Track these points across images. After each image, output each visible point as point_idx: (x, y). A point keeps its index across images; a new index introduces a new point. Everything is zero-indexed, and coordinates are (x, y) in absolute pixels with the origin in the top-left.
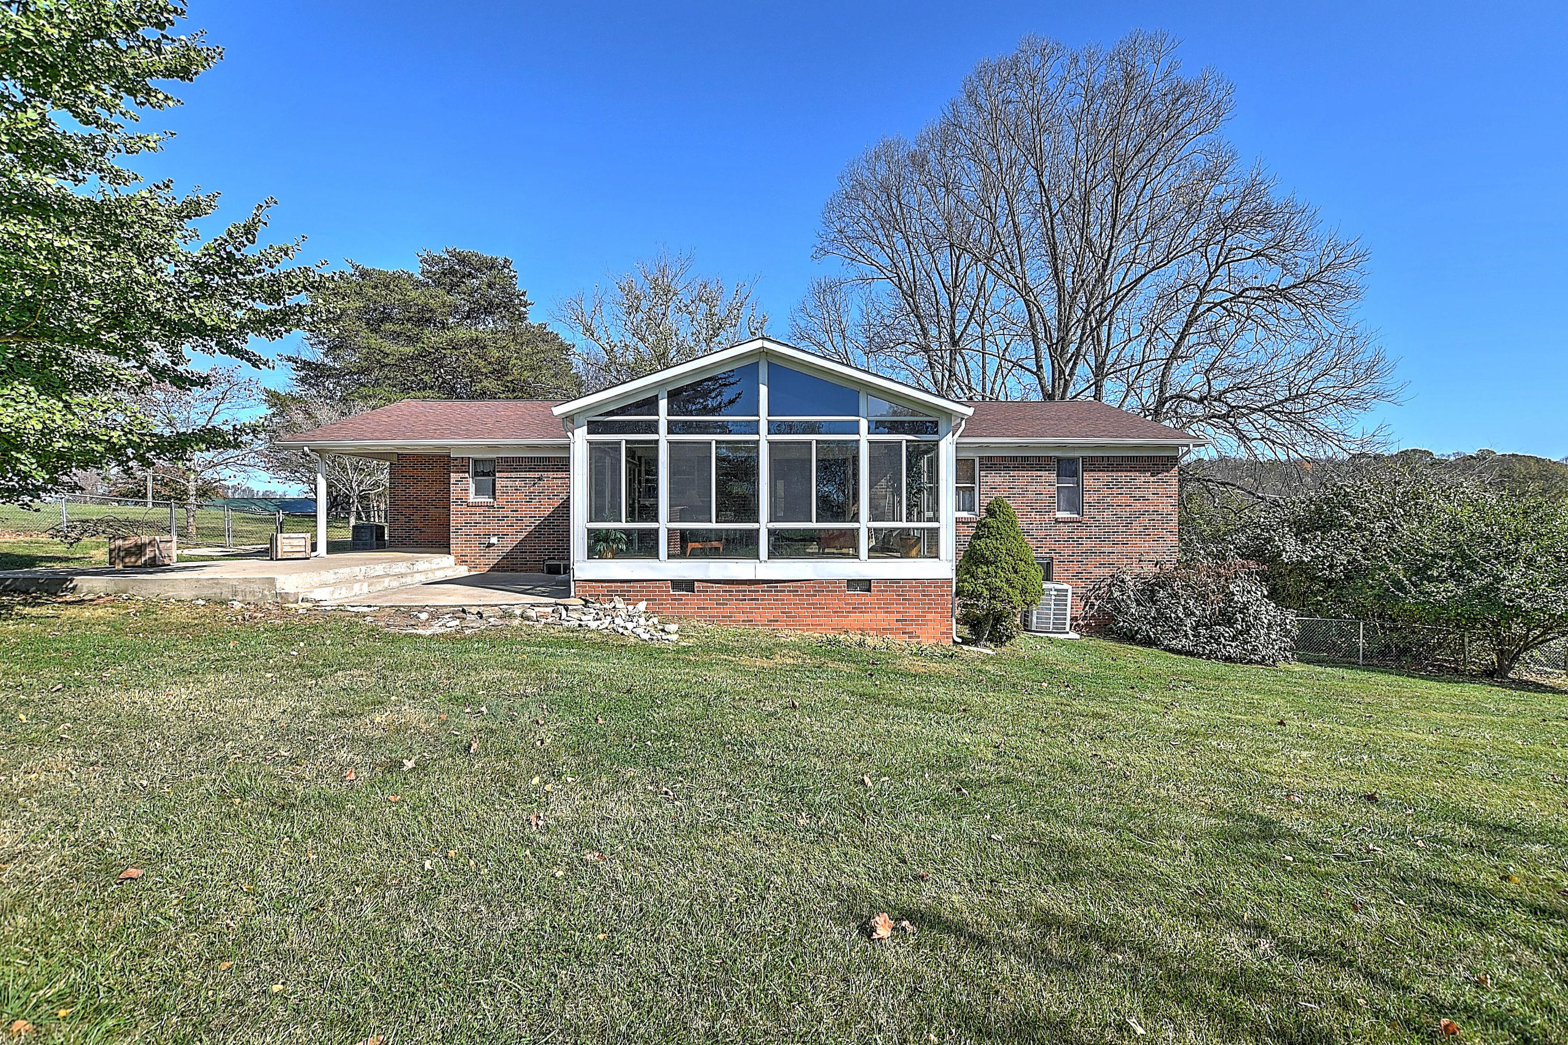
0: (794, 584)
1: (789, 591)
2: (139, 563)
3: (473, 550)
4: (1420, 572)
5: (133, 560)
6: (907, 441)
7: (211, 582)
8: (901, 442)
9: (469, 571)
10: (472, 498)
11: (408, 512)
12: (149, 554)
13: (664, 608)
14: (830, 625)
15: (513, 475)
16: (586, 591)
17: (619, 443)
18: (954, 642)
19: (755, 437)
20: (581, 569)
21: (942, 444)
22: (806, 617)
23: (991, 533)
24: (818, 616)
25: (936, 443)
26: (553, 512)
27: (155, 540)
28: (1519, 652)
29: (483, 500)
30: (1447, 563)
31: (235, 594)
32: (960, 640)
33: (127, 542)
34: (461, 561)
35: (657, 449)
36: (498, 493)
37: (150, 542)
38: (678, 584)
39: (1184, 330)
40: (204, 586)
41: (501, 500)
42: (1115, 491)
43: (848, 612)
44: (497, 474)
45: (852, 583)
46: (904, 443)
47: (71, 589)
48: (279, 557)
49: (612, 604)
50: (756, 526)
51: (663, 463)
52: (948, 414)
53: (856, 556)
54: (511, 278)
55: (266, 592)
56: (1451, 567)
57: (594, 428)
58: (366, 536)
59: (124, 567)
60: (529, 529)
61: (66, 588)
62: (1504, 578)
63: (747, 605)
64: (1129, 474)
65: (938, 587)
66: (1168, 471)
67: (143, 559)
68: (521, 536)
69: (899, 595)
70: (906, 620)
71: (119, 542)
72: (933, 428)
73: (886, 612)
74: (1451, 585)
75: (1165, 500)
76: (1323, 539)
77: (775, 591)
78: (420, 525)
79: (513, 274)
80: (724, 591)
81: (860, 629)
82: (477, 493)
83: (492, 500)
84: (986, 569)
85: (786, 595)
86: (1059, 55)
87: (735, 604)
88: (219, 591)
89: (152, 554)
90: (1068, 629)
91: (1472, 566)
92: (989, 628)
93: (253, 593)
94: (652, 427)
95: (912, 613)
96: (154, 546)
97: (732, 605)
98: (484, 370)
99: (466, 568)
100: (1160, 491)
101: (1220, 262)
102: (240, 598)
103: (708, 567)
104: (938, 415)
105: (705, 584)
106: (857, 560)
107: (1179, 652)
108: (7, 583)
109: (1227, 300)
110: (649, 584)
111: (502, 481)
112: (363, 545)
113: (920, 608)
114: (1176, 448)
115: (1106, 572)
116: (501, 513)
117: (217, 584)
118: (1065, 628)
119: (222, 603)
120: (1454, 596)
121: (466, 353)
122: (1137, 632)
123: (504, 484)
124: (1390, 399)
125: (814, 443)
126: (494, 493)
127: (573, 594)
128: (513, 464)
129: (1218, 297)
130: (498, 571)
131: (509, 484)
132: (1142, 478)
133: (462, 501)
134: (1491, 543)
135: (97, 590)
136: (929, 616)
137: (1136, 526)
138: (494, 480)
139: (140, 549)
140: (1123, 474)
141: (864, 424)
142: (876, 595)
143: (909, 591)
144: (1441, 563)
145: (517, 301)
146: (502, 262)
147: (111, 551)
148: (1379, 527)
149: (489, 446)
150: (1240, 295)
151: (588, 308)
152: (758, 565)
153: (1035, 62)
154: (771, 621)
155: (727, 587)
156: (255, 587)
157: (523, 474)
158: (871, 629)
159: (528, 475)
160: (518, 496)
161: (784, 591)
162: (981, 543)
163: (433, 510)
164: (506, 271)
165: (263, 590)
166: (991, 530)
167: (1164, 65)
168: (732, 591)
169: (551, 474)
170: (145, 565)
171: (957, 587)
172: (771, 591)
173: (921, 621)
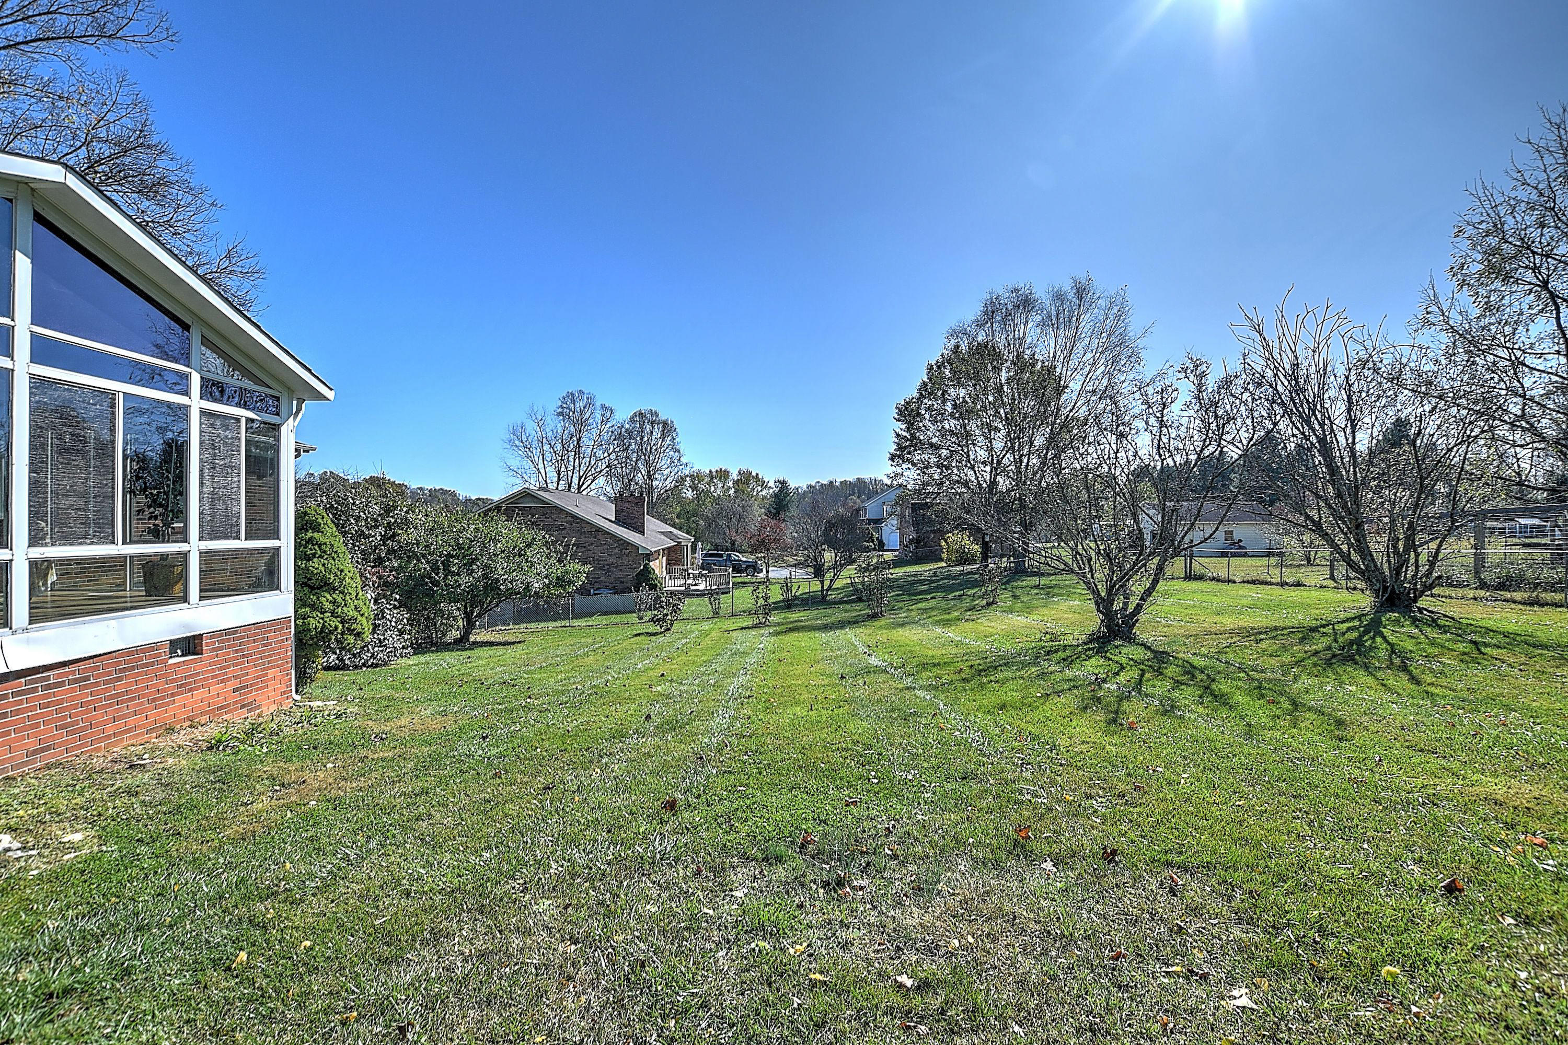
1: (71, 682)
6: (247, 419)
8: (240, 420)
14: (141, 727)
18: (294, 701)
23: (325, 552)
25: (276, 428)
32: (300, 697)
43: (173, 695)
45: (177, 646)
46: (243, 422)
52: (291, 390)
53: (185, 599)
65: (277, 631)
69: (237, 651)
70: (245, 687)
72: (275, 403)
73: (221, 682)
77: (45, 688)
81: (189, 719)
85: (66, 692)
95: (251, 674)
104: (280, 389)
106: (186, 604)
113: (259, 664)
125: (120, 397)
136: (271, 673)
141: (195, 382)
142: (209, 657)
143: (247, 642)
152: (8, 639)
154: (35, 752)
158: (202, 714)
161: (62, 684)
171: (296, 625)
172: (35, 690)
173: (262, 681)
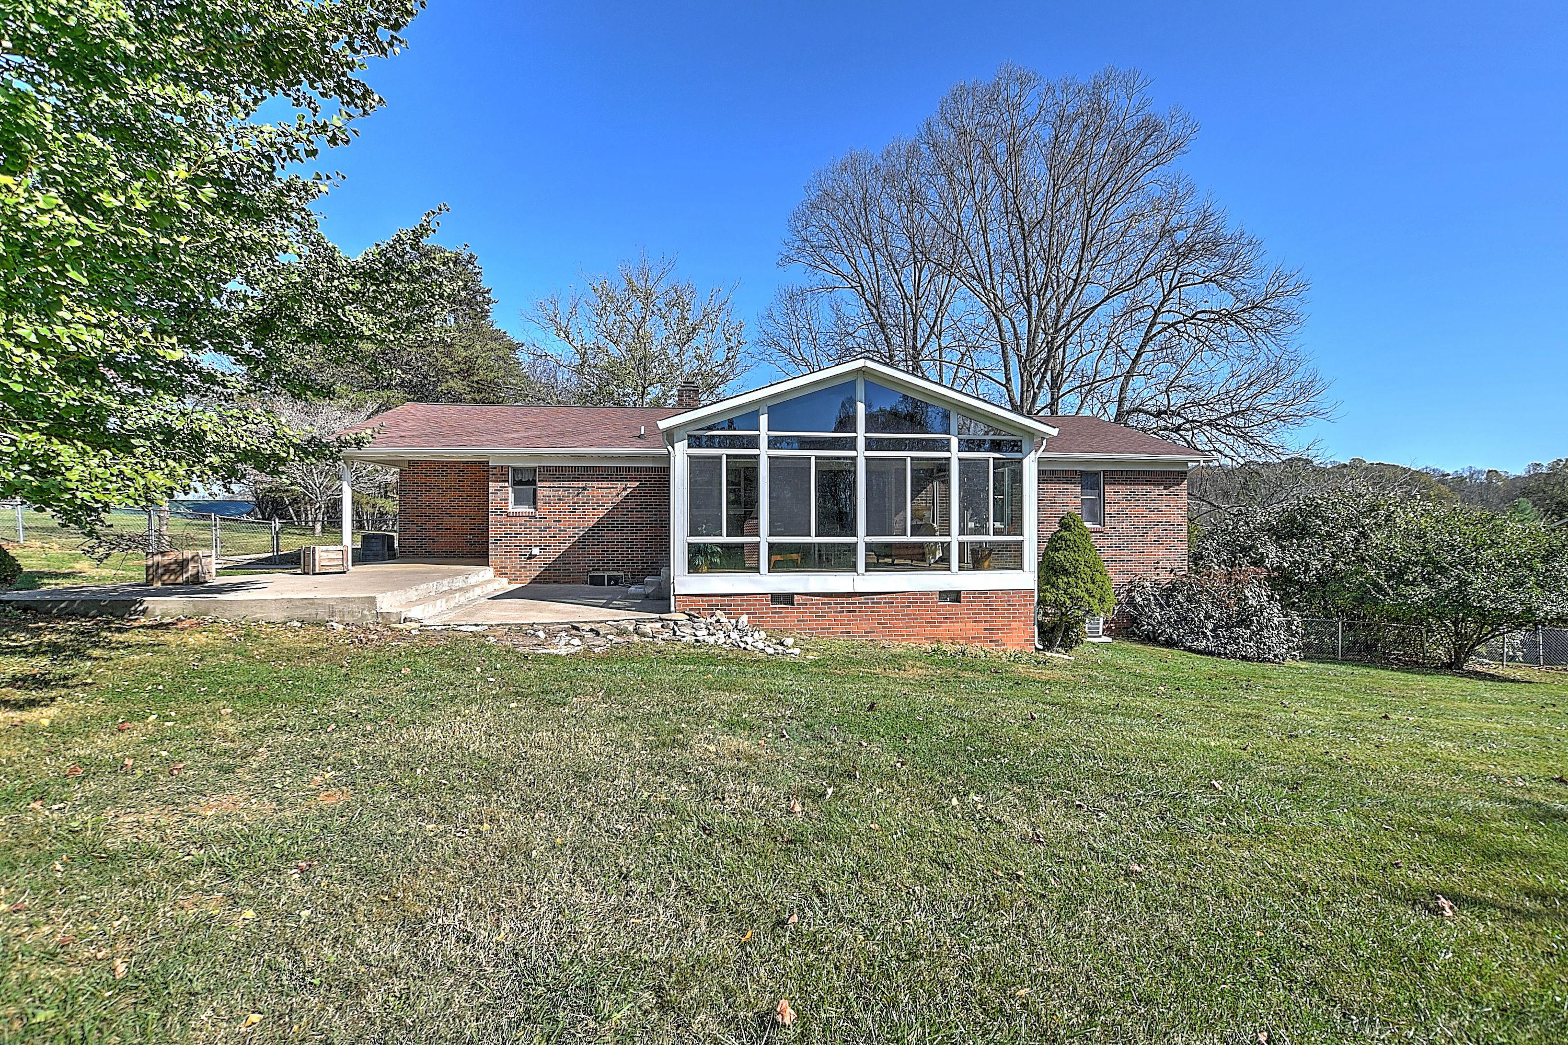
0: (890, 596)
1: (885, 603)
2: (180, 580)
3: (514, 561)
4: (1397, 576)
5: (173, 577)
6: (994, 459)
7: (304, 602)
8: (988, 460)
9: (509, 583)
10: (512, 509)
11: (419, 521)
12: (191, 570)
13: (765, 622)
14: (923, 635)
15: (556, 484)
16: (687, 606)
17: (720, 457)
18: (1036, 648)
19: (853, 453)
20: (682, 584)
21: (1026, 462)
22: (900, 627)
23: (1069, 546)
24: (912, 627)
25: (1020, 461)
26: (598, 523)
27: (198, 555)
28: (1473, 646)
29: (524, 510)
30: (1419, 569)
31: (332, 614)
32: (1041, 647)
33: (166, 558)
34: (501, 573)
35: (758, 463)
36: (540, 503)
37: (193, 558)
38: (776, 598)
39: (1141, 347)
40: (297, 607)
41: (543, 510)
42: (1133, 503)
43: (940, 622)
44: (539, 484)
45: (943, 594)
46: (991, 461)
47: (141, 611)
48: (317, 571)
49: (714, 619)
50: (853, 539)
51: (764, 478)
52: (1031, 433)
54: (476, 274)
55: (366, 612)
56: (1422, 572)
57: (695, 441)
58: (377, 547)
59: (163, 584)
60: (572, 540)
61: (135, 611)
62: (1471, 583)
63: (844, 617)
64: (1145, 487)
65: (1022, 597)
66: (1178, 485)
67: (185, 576)
68: (564, 547)
69: (986, 605)
70: (992, 629)
71: (158, 558)
72: (1016, 446)
73: (975, 622)
74: (1425, 588)
75: (1176, 511)
76: (1299, 546)
77: (872, 603)
78: (433, 534)
79: (477, 270)
80: (823, 604)
81: (951, 638)
82: (517, 502)
83: (533, 510)
84: (1066, 580)
85: (882, 607)
86: (1036, 83)
87: (833, 616)
88: (313, 612)
89: (195, 571)
90: (1101, 634)
91: (1442, 571)
92: (1061, 635)
93: (351, 613)
94: (753, 442)
95: (999, 622)
96: (196, 562)
97: (831, 617)
98: (451, 370)
99: (505, 580)
100: (1172, 504)
101: (1173, 285)
102: (338, 619)
103: (808, 580)
104: (1021, 434)
105: (804, 597)
106: (949, 572)
107: (1200, 652)
108: (62, 605)
109: (1180, 322)
110: (750, 598)
111: (544, 490)
112: (374, 555)
113: (1005, 617)
114: (1185, 463)
115: (1125, 578)
116: (543, 524)
117: (312, 604)
118: (1098, 632)
119: (318, 624)
120: (1428, 598)
121: (432, 351)
122: (1160, 635)
123: (546, 493)
124: (1324, 416)
125: (909, 460)
126: (535, 503)
127: (673, 609)
128: (556, 474)
129: (1170, 318)
130: (540, 583)
131: (552, 493)
132: (1156, 491)
133: (502, 512)
134: (1455, 550)
135: (173, 612)
136: (1014, 625)
137: (1151, 537)
138: (535, 490)
139: (182, 565)
140: (1140, 487)
141: (954, 442)
142: (966, 606)
143: (995, 601)
144: (1414, 569)
145: (479, 299)
146: (467, 258)
147: (148, 568)
148: (1349, 536)
149: (531, 455)
150: (1193, 317)
151: (564, 309)
152: (856, 578)
153: (1014, 89)
154: (868, 632)
155: (826, 600)
156: (354, 606)
157: (566, 484)
158: (961, 638)
159: (572, 484)
160: (563, 506)
161: (880, 603)
162: (1060, 556)
163: (447, 519)
164: (470, 267)
165: (363, 610)
166: (1068, 543)
167: (1135, 101)
168: (830, 604)
169: (595, 484)
170: (187, 582)
171: (1039, 597)
172: (868, 603)
173: (1006, 629)
